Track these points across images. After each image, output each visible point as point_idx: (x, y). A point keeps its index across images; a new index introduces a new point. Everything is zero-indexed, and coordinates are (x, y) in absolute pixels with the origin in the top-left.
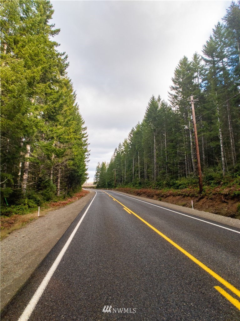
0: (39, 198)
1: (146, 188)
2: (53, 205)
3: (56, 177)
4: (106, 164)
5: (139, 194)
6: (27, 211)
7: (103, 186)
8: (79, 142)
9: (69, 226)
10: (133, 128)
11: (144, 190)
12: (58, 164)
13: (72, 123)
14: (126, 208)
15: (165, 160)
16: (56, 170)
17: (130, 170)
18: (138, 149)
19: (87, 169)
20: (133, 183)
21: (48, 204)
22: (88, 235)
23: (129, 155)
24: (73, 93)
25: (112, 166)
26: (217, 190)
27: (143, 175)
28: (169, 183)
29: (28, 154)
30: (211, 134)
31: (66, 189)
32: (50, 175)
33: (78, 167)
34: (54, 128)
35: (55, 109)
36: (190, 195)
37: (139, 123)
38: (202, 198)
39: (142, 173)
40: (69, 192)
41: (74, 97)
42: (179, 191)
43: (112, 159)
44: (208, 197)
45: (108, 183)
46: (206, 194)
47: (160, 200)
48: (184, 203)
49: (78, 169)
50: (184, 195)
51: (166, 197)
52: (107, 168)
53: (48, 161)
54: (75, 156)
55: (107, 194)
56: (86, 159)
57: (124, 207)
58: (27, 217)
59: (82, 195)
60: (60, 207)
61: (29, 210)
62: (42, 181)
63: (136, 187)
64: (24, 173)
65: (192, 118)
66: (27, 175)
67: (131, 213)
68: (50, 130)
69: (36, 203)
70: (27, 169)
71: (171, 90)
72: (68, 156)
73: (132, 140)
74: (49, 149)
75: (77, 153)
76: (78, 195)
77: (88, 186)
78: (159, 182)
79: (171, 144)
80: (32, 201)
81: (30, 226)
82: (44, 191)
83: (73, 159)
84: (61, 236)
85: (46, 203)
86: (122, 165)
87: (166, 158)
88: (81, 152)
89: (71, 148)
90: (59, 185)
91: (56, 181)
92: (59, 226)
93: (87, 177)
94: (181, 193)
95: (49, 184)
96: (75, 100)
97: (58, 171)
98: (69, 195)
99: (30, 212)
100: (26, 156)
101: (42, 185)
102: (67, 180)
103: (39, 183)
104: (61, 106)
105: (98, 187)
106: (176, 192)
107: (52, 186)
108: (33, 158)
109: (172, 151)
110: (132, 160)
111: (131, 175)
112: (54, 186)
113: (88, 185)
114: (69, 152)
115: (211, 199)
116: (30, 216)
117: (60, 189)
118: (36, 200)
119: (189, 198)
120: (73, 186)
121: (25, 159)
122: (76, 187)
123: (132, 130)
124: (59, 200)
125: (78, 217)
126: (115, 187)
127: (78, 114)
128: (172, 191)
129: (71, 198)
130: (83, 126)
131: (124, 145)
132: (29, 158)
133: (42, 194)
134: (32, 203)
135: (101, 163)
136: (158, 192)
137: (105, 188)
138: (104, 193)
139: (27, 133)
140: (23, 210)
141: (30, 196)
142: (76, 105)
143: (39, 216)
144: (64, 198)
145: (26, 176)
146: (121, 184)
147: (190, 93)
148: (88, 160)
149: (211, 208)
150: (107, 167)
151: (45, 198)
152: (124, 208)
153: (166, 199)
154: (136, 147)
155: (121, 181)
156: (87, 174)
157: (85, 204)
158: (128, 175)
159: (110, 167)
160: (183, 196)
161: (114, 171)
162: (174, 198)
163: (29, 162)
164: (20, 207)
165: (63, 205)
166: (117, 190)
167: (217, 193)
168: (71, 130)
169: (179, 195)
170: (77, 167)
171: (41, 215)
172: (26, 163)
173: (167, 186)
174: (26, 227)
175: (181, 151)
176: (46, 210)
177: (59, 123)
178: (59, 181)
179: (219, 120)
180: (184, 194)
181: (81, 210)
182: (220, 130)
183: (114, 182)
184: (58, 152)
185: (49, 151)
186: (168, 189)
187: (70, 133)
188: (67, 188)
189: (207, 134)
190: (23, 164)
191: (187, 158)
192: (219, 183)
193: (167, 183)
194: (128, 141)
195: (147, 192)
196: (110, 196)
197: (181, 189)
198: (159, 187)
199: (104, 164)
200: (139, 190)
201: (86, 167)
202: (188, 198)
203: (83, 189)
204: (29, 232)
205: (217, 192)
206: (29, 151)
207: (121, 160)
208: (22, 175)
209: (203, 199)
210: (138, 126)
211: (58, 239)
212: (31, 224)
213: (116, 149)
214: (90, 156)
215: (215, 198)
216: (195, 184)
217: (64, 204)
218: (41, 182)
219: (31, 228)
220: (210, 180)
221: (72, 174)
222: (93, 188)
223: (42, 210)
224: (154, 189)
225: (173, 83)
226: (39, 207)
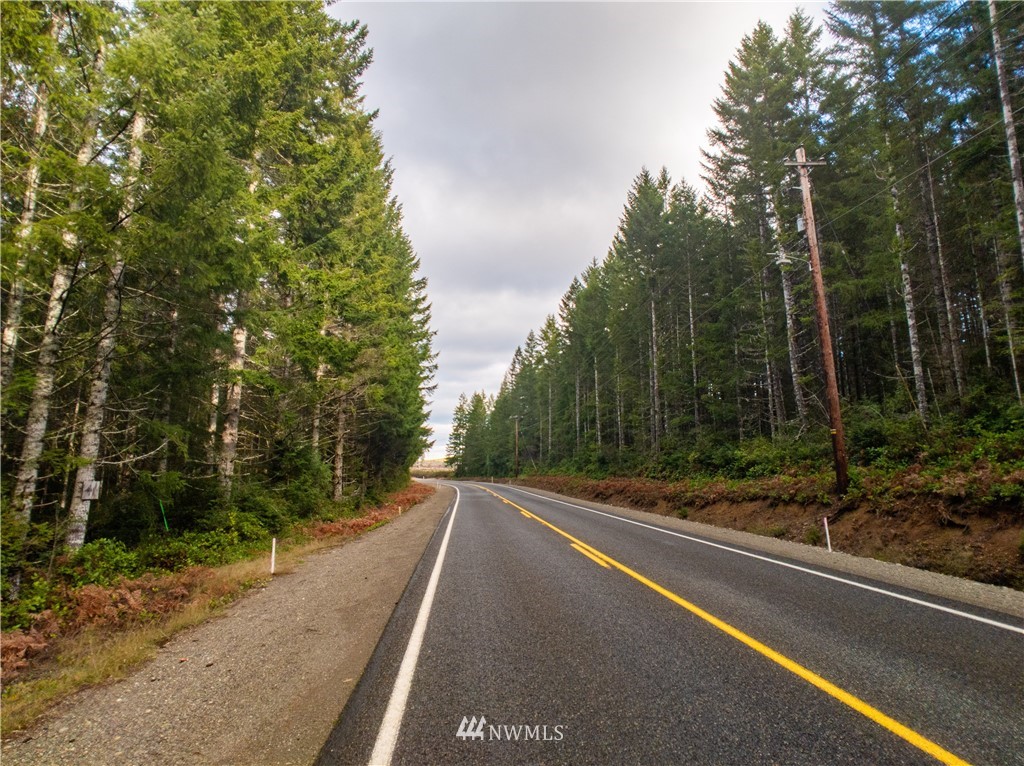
0: (274, 507)
1: (624, 475)
2: (322, 530)
3: (331, 439)
4: (485, 401)
5: (601, 496)
6: (235, 551)
7: (478, 469)
8: (402, 324)
9: (389, 621)
10: (576, 281)
11: (620, 483)
12: (336, 396)
13: (382, 262)
14: (579, 546)
15: (691, 382)
16: (329, 416)
17: (565, 417)
18: (594, 349)
19: (428, 414)
20: (577, 459)
21: (305, 529)
22: (472, 664)
23: (563, 369)
24: (382, 166)
25: (504, 404)
26: (911, 480)
27: (612, 433)
28: (709, 457)
29: (240, 362)
30: (864, 287)
31: (361, 477)
32: (311, 431)
33: (402, 406)
34: (325, 273)
35: (324, 208)
36: (799, 498)
37: (595, 265)
38: (850, 508)
39: (609, 424)
40: (372, 487)
41: (387, 180)
42: (754, 487)
43: (505, 383)
44: (877, 505)
45: (493, 461)
46: (864, 496)
47: (684, 517)
48: (778, 526)
49: (400, 413)
50: (775, 499)
51: (703, 507)
52: (489, 412)
53: (306, 385)
54: (389, 370)
55: (495, 495)
56: (425, 381)
57: (574, 542)
58: (234, 575)
59: (414, 499)
60: (344, 539)
61: (242, 548)
62: (283, 451)
63: (588, 471)
64: (227, 425)
65: (800, 228)
66: (235, 431)
67: (607, 563)
68: (309, 280)
69: (265, 523)
70: (236, 410)
71: (713, 145)
72: (369, 371)
73: (571, 318)
74: (307, 341)
75: (398, 359)
76: (401, 497)
77: (428, 469)
78: (670, 454)
79: (713, 327)
80: (251, 516)
81: (239, 612)
82: (293, 484)
83: (384, 382)
84: (361, 669)
85: (300, 523)
86: (538, 401)
87: (695, 375)
88: (410, 357)
89: (375, 345)
90: (339, 464)
91: (329, 452)
92: (350, 615)
93: (428, 442)
94: (761, 493)
95: (309, 460)
96: (388, 187)
97: (337, 420)
98: (373, 498)
99: (246, 554)
100: (232, 367)
101: (285, 464)
102: (364, 449)
103: (275, 457)
104: (346, 197)
105: (459, 475)
106: (742, 490)
107: (319, 469)
108: (254, 372)
109: (717, 349)
110: (573, 385)
111: (568, 433)
112: (324, 467)
113: (429, 466)
114: (371, 357)
115: (890, 513)
116: (243, 573)
117: (344, 479)
118: (267, 514)
119: (794, 508)
120: (385, 471)
121: (228, 377)
122: (392, 472)
123: (573, 287)
124: (341, 514)
125: (415, 578)
126: (517, 473)
127: (399, 233)
128: (724, 484)
129: (379, 508)
130: (416, 276)
131: (545, 338)
132: (240, 373)
133: (286, 495)
134: (253, 524)
135: (469, 399)
136: (671, 487)
137: (482, 475)
138: (484, 494)
139: (232, 276)
140: (223, 549)
141: (245, 500)
142: (393, 205)
143: (272, 572)
144: (357, 507)
145: (231, 434)
146: (536, 464)
147: (783, 147)
148: (431, 385)
149: (894, 547)
150: (490, 410)
151: (296, 507)
152: (573, 545)
153: (705, 511)
154: (588, 341)
155: (535, 455)
156: (426, 432)
157: (429, 528)
158: (559, 435)
159: (500, 408)
160: (769, 501)
161: (513, 421)
162: (735, 511)
163: (243, 387)
164: (212, 537)
165: (356, 532)
166: (525, 483)
167: (915, 491)
168: (379, 286)
169: (754, 499)
170: (399, 405)
171: (281, 568)
172: (233, 390)
173: (700, 470)
174: (225, 616)
175: (751, 350)
176: (298, 549)
177: (340, 255)
178: (340, 451)
179: (898, 234)
180: (773, 494)
181: (421, 550)
182: (903, 267)
183: (514, 458)
184: (337, 350)
185: (307, 349)
186: (708, 479)
187: (375, 293)
188: (364, 474)
189: (850, 285)
190: (224, 392)
191: (772, 373)
192: (910, 456)
193: (702, 457)
194: (561, 324)
195: (632, 490)
196: (506, 501)
197: (755, 476)
198: (671, 472)
199: (478, 400)
200: (602, 484)
201: (425, 409)
202: (789, 508)
203: (413, 479)
204: (234, 643)
205: (912, 486)
206: (243, 352)
207: (536, 387)
208: (221, 428)
209: (855, 515)
210: (593, 273)
211: (350, 681)
212: (245, 602)
213: (519, 349)
214: (435, 372)
215: (905, 510)
216: (809, 462)
217: (359, 530)
218: (281, 453)
219: (243, 622)
220: (870, 445)
221: (381, 429)
222: (444, 475)
223: (283, 549)
224: (653, 478)
225: (718, 118)
226: (274, 539)
